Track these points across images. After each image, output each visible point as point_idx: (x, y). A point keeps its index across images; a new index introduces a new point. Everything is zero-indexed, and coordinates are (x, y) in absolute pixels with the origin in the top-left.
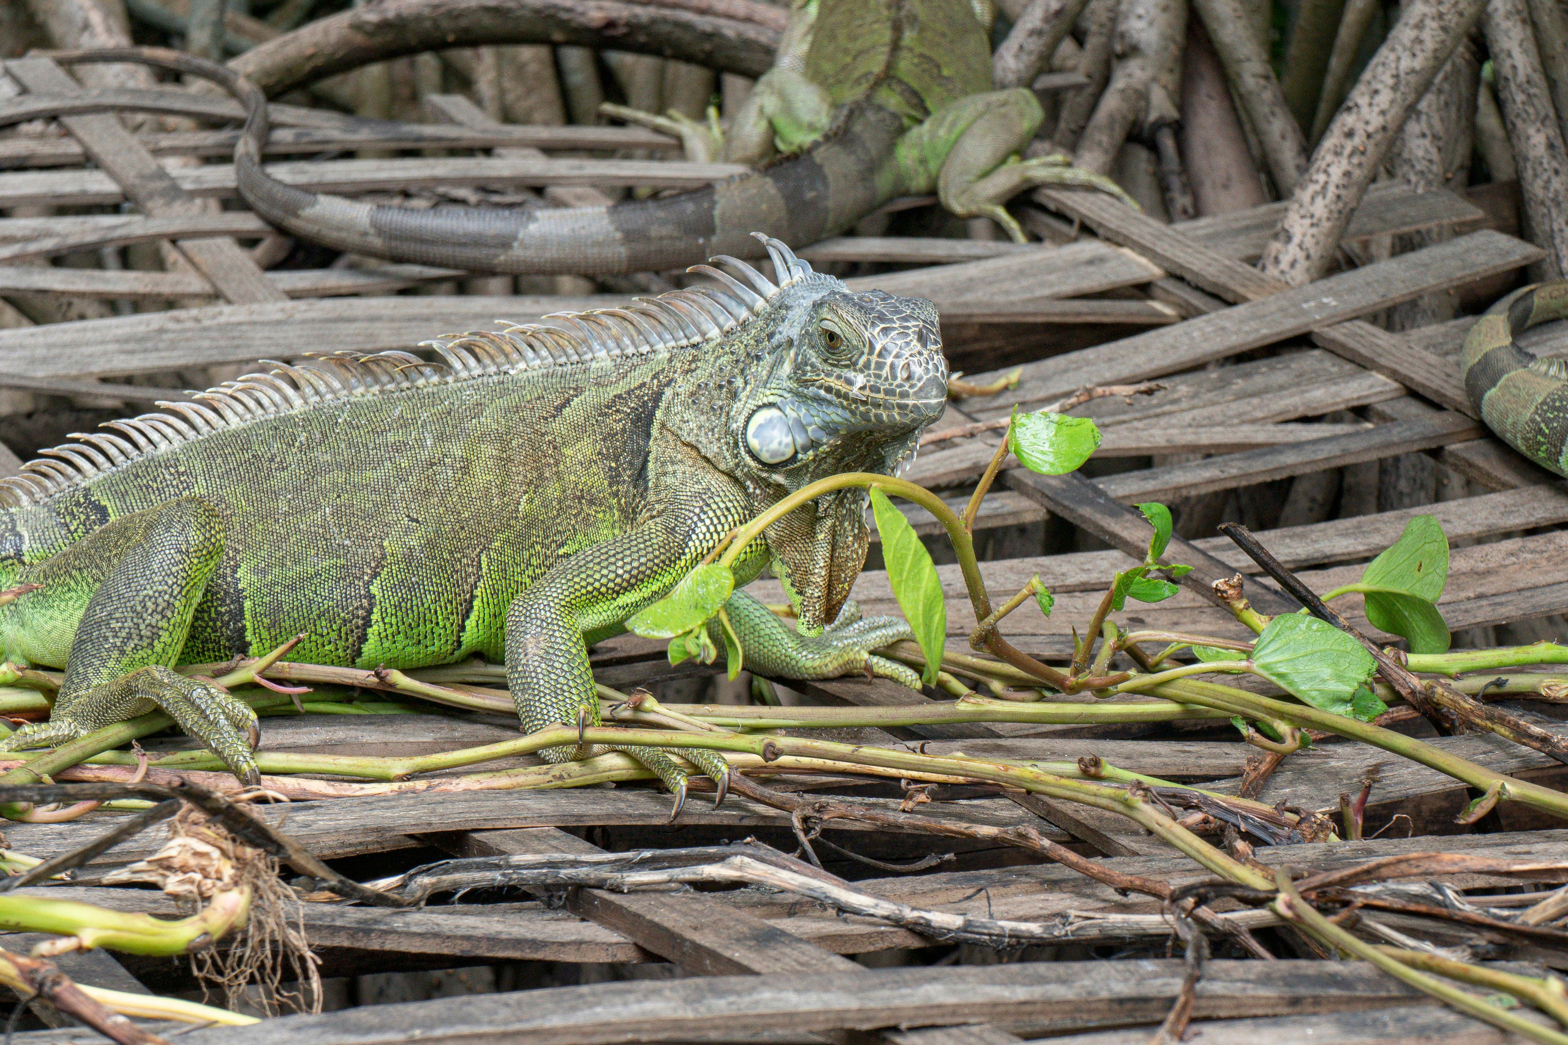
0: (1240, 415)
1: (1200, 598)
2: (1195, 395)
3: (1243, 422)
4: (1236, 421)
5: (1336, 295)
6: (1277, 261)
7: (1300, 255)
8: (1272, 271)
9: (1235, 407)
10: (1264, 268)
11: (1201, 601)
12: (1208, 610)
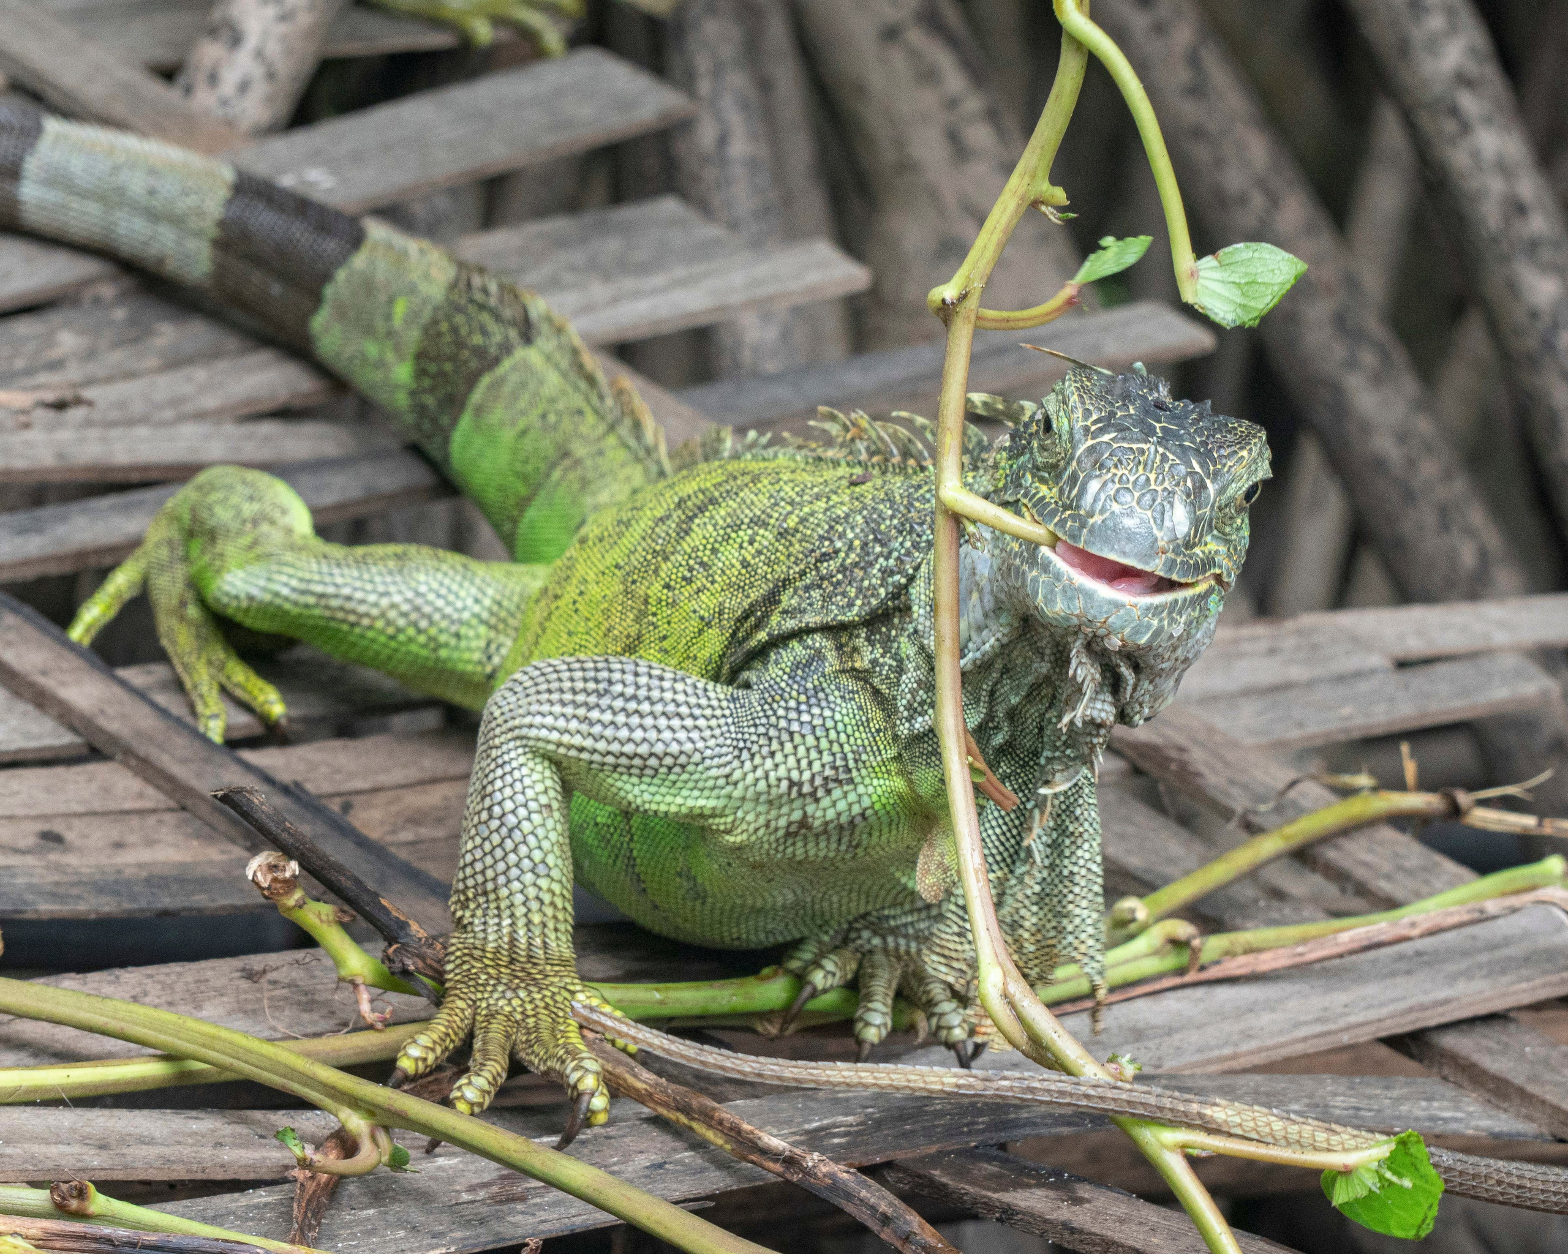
0: (175, 402)
1: (150, 791)
2: (90, 355)
3: (181, 419)
4: (168, 414)
5: (333, 165)
6: (213, 79)
7: (257, 72)
8: (204, 99)
9: (167, 385)
10: (188, 90)
11: (153, 797)
12: (168, 817)
